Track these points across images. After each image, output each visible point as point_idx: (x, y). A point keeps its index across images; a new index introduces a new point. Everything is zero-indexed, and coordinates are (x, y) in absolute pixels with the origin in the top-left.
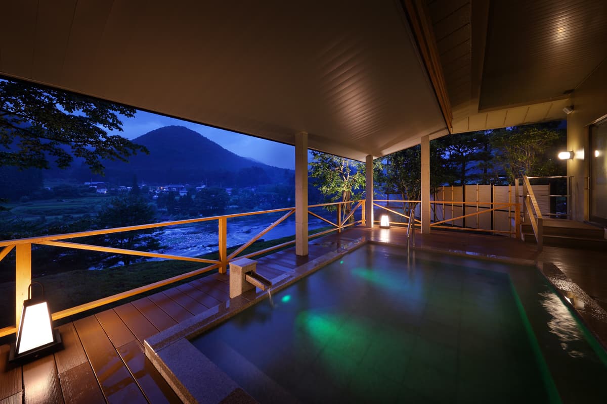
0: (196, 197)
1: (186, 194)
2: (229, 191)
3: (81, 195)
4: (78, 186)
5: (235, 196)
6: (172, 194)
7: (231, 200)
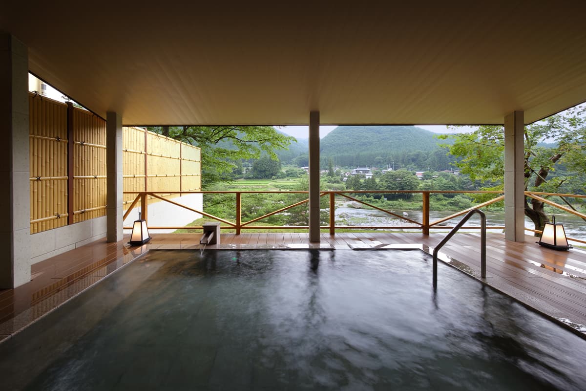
0: (381, 180)
1: (371, 177)
2: (419, 174)
3: (299, 176)
4: (298, 169)
5: (427, 181)
6: (358, 177)
7: (421, 185)
